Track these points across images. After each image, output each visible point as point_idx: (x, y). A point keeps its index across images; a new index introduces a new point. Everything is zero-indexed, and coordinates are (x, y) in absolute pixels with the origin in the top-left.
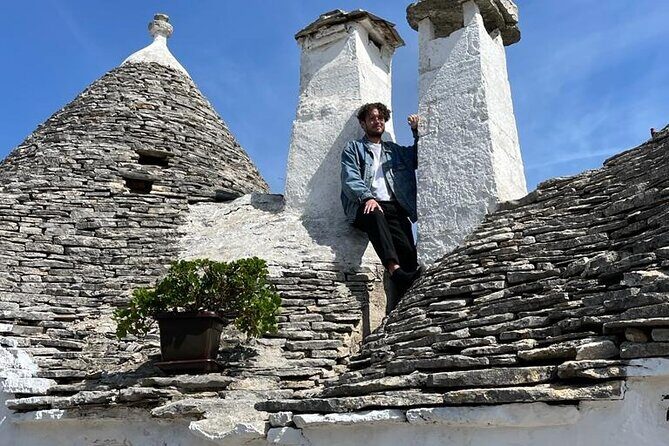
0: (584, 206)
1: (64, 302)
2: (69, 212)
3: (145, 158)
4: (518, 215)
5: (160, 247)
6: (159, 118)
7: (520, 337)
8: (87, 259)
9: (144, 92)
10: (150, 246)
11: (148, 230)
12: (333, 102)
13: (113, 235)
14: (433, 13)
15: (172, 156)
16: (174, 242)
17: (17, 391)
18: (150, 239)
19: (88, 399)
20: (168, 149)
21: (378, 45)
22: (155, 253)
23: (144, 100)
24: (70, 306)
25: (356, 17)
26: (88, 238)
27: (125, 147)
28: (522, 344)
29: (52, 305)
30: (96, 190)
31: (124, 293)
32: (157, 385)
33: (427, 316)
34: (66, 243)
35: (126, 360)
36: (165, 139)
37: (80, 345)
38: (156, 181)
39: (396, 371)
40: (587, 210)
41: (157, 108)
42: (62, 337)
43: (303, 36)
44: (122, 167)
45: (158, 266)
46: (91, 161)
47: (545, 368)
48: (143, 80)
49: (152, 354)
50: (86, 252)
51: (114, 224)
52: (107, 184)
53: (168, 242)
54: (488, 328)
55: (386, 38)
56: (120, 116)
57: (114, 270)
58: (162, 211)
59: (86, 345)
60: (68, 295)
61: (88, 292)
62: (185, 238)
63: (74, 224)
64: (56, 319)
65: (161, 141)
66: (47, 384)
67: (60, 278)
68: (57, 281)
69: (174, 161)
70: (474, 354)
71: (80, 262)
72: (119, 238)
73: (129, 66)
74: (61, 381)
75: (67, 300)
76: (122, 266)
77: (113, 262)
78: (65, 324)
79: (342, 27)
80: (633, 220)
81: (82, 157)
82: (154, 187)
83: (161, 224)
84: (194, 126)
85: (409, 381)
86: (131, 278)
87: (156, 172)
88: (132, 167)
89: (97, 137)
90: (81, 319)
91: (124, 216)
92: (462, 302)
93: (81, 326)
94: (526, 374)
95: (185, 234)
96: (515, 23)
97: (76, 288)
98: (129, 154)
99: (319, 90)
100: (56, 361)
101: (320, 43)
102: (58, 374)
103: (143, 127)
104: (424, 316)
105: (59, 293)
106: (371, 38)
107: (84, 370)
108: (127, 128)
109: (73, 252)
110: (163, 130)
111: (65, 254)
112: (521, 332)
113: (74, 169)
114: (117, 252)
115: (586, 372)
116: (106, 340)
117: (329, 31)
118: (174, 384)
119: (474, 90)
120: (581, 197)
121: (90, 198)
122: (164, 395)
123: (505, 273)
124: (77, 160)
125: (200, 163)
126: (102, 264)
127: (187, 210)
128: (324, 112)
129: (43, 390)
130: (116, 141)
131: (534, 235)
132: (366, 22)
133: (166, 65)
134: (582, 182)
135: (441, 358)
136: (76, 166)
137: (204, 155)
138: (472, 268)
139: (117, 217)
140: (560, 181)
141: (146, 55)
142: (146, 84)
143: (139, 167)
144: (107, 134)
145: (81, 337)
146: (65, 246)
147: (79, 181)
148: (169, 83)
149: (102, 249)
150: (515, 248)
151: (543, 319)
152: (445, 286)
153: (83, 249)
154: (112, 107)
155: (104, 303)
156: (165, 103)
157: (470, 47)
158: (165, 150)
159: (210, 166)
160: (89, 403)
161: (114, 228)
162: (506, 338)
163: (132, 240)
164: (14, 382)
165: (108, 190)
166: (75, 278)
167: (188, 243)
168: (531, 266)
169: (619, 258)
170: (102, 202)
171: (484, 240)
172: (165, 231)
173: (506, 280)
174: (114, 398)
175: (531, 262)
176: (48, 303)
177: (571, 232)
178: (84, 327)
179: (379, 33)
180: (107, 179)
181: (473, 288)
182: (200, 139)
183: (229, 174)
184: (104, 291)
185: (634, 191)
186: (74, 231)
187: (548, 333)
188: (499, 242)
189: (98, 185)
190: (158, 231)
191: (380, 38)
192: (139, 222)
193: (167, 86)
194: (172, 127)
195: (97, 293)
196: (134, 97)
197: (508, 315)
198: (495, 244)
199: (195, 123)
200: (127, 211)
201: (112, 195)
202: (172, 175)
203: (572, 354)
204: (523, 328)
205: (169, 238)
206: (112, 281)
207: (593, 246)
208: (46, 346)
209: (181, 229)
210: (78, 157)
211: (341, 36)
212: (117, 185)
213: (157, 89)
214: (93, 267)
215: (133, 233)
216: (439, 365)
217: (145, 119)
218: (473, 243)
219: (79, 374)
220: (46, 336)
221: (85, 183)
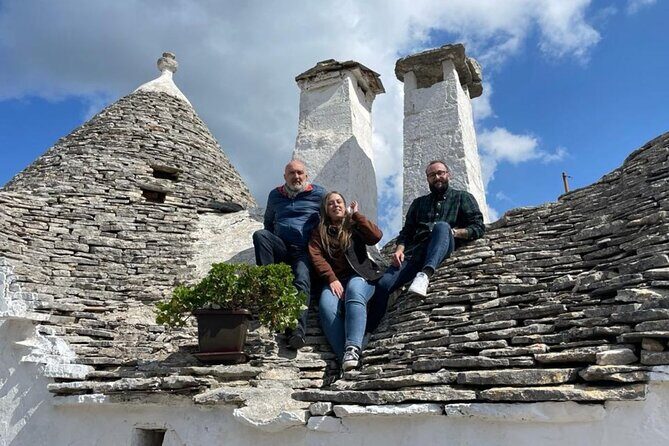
0: (552, 232)
1: (92, 295)
2: (94, 216)
3: (159, 173)
4: (493, 236)
5: (174, 249)
6: (169, 139)
7: (532, 342)
8: (111, 257)
9: (155, 116)
10: (167, 248)
11: (165, 235)
12: (329, 135)
13: (134, 237)
14: (417, 68)
15: (182, 172)
16: (188, 246)
17: (57, 376)
18: (167, 243)
19: (131, 386)
20: (178, 166)
21: (364, 91)
22: (171, 255)
23: (156, 123)
24: (98, 299)
25: (350, 66)
26: (111, 239)
27: (141, 162)
28: (536, 348)
29: (82, 297)
30: (117, 198)
31: (147, 289)
32: (195, 374)
33: (431, 320)
34: (92, 242)
35: (158, 350)
36: (175, 157)
37: (112, 335)
38: (170, 193)
39: (423, 368)
40: (554, 236)
41: (167, 131)
42: (94, 327)
43: (302, 79)
44: (139, 179)
45: (175, 265)
46: (112, 173)
47: (567, 370)
48: (154, 106)
49: (182, 344)
50: (110, 251)
51: (134, 228)
52: (126, 193)
53: (182, 246)
54: (499, 332)
55: (371, 86)
56: (135, 135)
57: (136, 268)
58: (176, 219)
59: (118, 335)
60: (96, 289)
61: (114, 287)
62: (197, 243)
63: (98, 226)
64: (86, 311)
65: (171, 159)
66: (85, 370)
67: (88, 274)
68: (85, 276)
69: (184, 177)
70: (493, 356)
71: (104, 260)
72: (139, 240)
73: (141, 93)
74: (99, 367)
75: (95, 294)
76: (143, 265)
77: (135, 260)
78: (95, 315)
79: (338, 73)
80: (605, 245)
81: (104, 168)
82: (167, 197)
83: (176, 230)
84: (198, 148)
85: (441, 378)
86: (151, 275)
87: (168, 185)
88: (149, 180)
89: (116, 152)
90: (111, 311)
91: (143, 222)
92: (463, 308)
93: (112, 317)
94: (552, 375)
95: (197, 240)
96: (479, 80)
97: (102, 283)
98: (144, 168)
99: (315, 124)
100: (92, 349)
101: (318, 86)
102: (96, 361)
103: (156, 146)
104: (428, 319)
105: (87, 287)
106: (359, 85)
107: (120, 357)
108: (142, 146)
109: (97, 251)
110: (173, 150)
111: (90, 252)
112: (532, 337)
113: (96, 179)
114: (138, 252)
115: (613, 376)
116: (136, 331)
117: (326, 77)
118: (211, 373)
119: (452, 132)
120: (546, 224)
121: (112, 204)
122: (203, 384)
123: (497, 285)
124: (99, 171)
125: (205, 180)
126: (124, 263)
127: (197, 219)
128: (321, 143)
129: (82, 375)
130: (133, 156)
131: (514, 254)
132: (357, 71)
133: (173, 95)
134: (545, 212)
135: (465, 358)
136: (100, 176)
137: (207, 172)
138: (464, 279)
139: (136, 222)
140: (526, 211)
141: (156, 85)
142: (157, 110)
143: (154, 180)
144: (125, 150)
145: (112, 327)
146: (90, 245)
147: (101, 189)
148: (177, 110)
149: (123, 250)
150: (500, 264)
151: (549, 326)
152: (443, 294)
153: (107, 249)
154: (128, 127)
155: (130, 297)
156: (173, 127)
157: (449, 97)
158: (175, 167)
159: (212, 182)
160: (134, 390)
161: (135, 231)
162: (518, 342)
163: (150, 242)
164: (54, 368)
165: (128, 198)
166: (102, 274)
167: (201, 247)
168: (519, 280)
169: (605, 278)
170: (123, 209)
171: (470, 256)
172: (179, 236)
173: (498, 290)
174: (157, 384)
175: (518, 277)
176: (77, 295)
177: (547, 253)
178: (115, 318)
179: (366, 81)
180: (126, 189)
181: (472, 296)
182: (203, 159)
183: (228, 190)
184: (129, 286)
185: (599, 221)
186: (99, 232)
187: (559, 339)
188: (484, 258)
189: (118, 193)
190: (173, 235)
191: (366, 85)
192: (157, 228)
193: (175, 113)
194: (181, 147)
195: (123, 288)
196: (148, 120)
197: (513, 322)
198: (481, 260)
199: (198, 146)
200: (143, 216)
201: (131, 203)
202: (183, 188)
203: (593, 360)
204: (532, 334)
205: (183, 242)
206: (134, 278)
207: (571, 265)
208: (80, 335)
209: (193, 235)
210: (100, 168)
211: (336, 80)
212: (136, 194)
213: (166, 115)
214: (116, 265)
215: (152, 236)
216: (463, 364)
217: (157, 139)
218: (460, 258)
219: (116, 362)
220: (78, 325)
221: (107, 191)
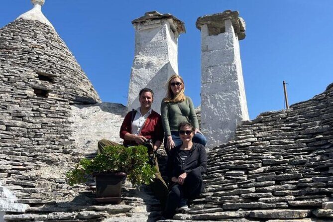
0: (289, 128)
1: (15, 159)
2: (6, 106)
3: (42, 77)
4: (255, 128)
5: (59, 129)
6: (45, 54)
7: (286, 194)
8: (21, 134)
9: (35, 37)
10: (54, 128)
11: (52, 119)
12: (154, 60)
13: (34, 121)
14: (209, 22)
15: (56, 76)
16: (67, 127)
17: (8, 210)
18: (54, 124)
20: (53, 72)
21: (174, 32)
22: (58, 132)
23: (35, 43)
24: (19, 161)
25: (166, 17)
26: (20, 122)
27: (30, 70)
28: (289, 198)
29: (8, 160)
30: (19, 94)
31: (48, 155)
32: (96, 210)
33: (225, 178)
34: (7, 124)
35: (67, 194)
36: (51, 67)
37: (34, 184)
38: (51, 91)
39: (229, 208)
40: (290, 130)
41: (43, 48)
42: (21, 179)
43: (136, 23)
44: (31, 81)
45: (61, 140)
46: (13, 77)
47: (307, 210)
48: (33, 30)
49: (80, 191)
50: (19, 130)
51: (32, 115)
52: (25, 91)
53: (64, 127)
54: (267, 188)
55: (177, 28)
56: (24, 51)
57: (38, 141)
58: (57, 109)
59: (37, 185)
60: (16, 155)
61: (27, 154)
62: (73, 125)
63: (10, 114)
64: (13, 169)
65: (48, 68)
66: (25, 207)
67: (9, 144)
68: (7, 146)
69: (57, 80)
70: (266, 202)
71: (17, 136)
72: (37, 123)
73: (23, 21)
74: (32, 205)
75: (16, 158)
76: (41, 139)
77: (36, 136)
78: (21, 172)
79: (159, 21)
80: (320, 139)
81: (7, 74)
82: (49, 94)
83: (59, 116)
84: (63, 60)
85: (241, 214)
86: (48, 146)
87: (50, 86)
88: (37, 82)
89: (13, 62)
90: (30, 169)
91: (37, 110)
92: (243, 173)
93: (33, 173)
94: (299, 213)
95: (73, 123)
96: (244, 31)
97: (19, 151)
98: (33, 74)
99: (146, 53)
100: (25, 194)
101: (147, 28)
102: (31, 201)
103: (38, 58)
105: (9, 154)
106: (172, 30)
107: (44, 199)
108: (29, 59)
109: (12, 130)
110: (49, 61)
111: (6, 130)
112: (286, 191)
113: (4, 81)
114: (37, 131)
115: (331, 215)
116: (48, 182)
117: (152, 23)
118: (106, 209)
119: (231, 65)
120: (285, 123)
121: (16, 98)
122: (103, 216)
123: (261, 159)
124: (5, 76)
125: (70, 82)
126: (29, 138)
127: (70, 108)
128: (149, 65)
129: (24, 210)
130: (24, 65)
131: (269, 140)
132: (171, 20)
133: (44, 22)
134: (284, 115)
135: (252, 203)
136: (6, 79)
137: (70, 76)
138: (242, 155)
139: (33, 110)
140: (272, 113)
141: (32, 15)
142: (35, 33)
143: (40, 82)
144: (19, 61)
145: (33, 180)
146: (6, 126)
147: (9, 88)
148: (47, 33)
149: (27, 129)
150: (262, 146)
151: (294, 186)
152: (231, 163)
153: (18, 128)
154: (19, 45)
155: (38, 160)
156: (47, 45)
157: (228, 43)
158: (51, 73)
159: (74, 83)
160: (61, 219)
161: (34, 117)
162: (279, 194)
163: (44, 124)
164: (6, 206)
165: (26, 95)
166: (17, 145)
167: (76, 127)
168: (274, 157)
169: (321, 160)
170: (24, 102)
171: (244, 141)
172: (61, 120)
173: (262, 163)
174: (75, 216)
175: (272, 155)
176: (5, 159)
177: (286, 141)
178: (34, 175)
179: (175, 26)
180: (24, 89)
181: (248, 166)
182: (67, 67)
183: (82, 87)
184: (36, 153)
185: (315, 124)
186: (11, 117)
187: (300, 194)
188: (252, 142)
189: (19, 91)
190: (57, 120)
191: (175, 28)
192: (46, 114)
193: (47, 36)
194: (54, 60)
195: (33, 154)
196: (30, 40)
197: (274, 182)
198: (250, 143)
199: (63, 58)
200: (38, 107)
201: (28, 98)
202: (58, 88)
203: (320, 206)
205: (64, 124)
206: (38, 147)
207: (301, 149)
208: (15, 185)
209: (70, 119)
210: (5, 74)
211: (158, 26)
212: (30, 92)
213: (41, 36)
214: (24, 139)
215: (45, 120)
216: (252, 207)
217: (39, 54)
218: (238, 141)
219: (44, 201)
220: (11, 178)
221: (12, 90)
